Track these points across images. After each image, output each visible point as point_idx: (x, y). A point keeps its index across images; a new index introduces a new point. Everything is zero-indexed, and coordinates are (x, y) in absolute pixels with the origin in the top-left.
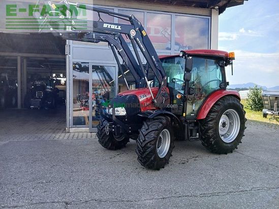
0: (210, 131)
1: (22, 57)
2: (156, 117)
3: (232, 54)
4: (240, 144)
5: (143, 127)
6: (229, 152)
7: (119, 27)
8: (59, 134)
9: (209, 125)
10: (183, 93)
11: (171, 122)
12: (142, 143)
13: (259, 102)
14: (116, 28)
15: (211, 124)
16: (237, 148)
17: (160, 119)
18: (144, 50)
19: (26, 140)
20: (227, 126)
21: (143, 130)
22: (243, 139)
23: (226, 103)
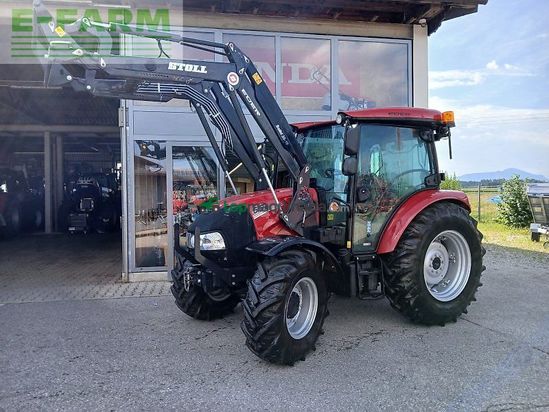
0: (404, 279)
1: (52, 133)
2: (285, 253)
3: (450, 114)
4: (472, 302)
5: (257, 276)
6: (449, 322)
7: (203, 68)
8: (108, 287)
9: (402, 266)
10: (345, 200)
11: (319, 261)
12: (252, 310)
13: (524, 209)
14: (195, 70)
15: (406, 263)
16: (466, 313)
17: (293, 256)
18: (258, 113)
19: (39, 300)
20: (444, 266)
21: (257, 281)
22: (480, 293)
23: (438, 218)
